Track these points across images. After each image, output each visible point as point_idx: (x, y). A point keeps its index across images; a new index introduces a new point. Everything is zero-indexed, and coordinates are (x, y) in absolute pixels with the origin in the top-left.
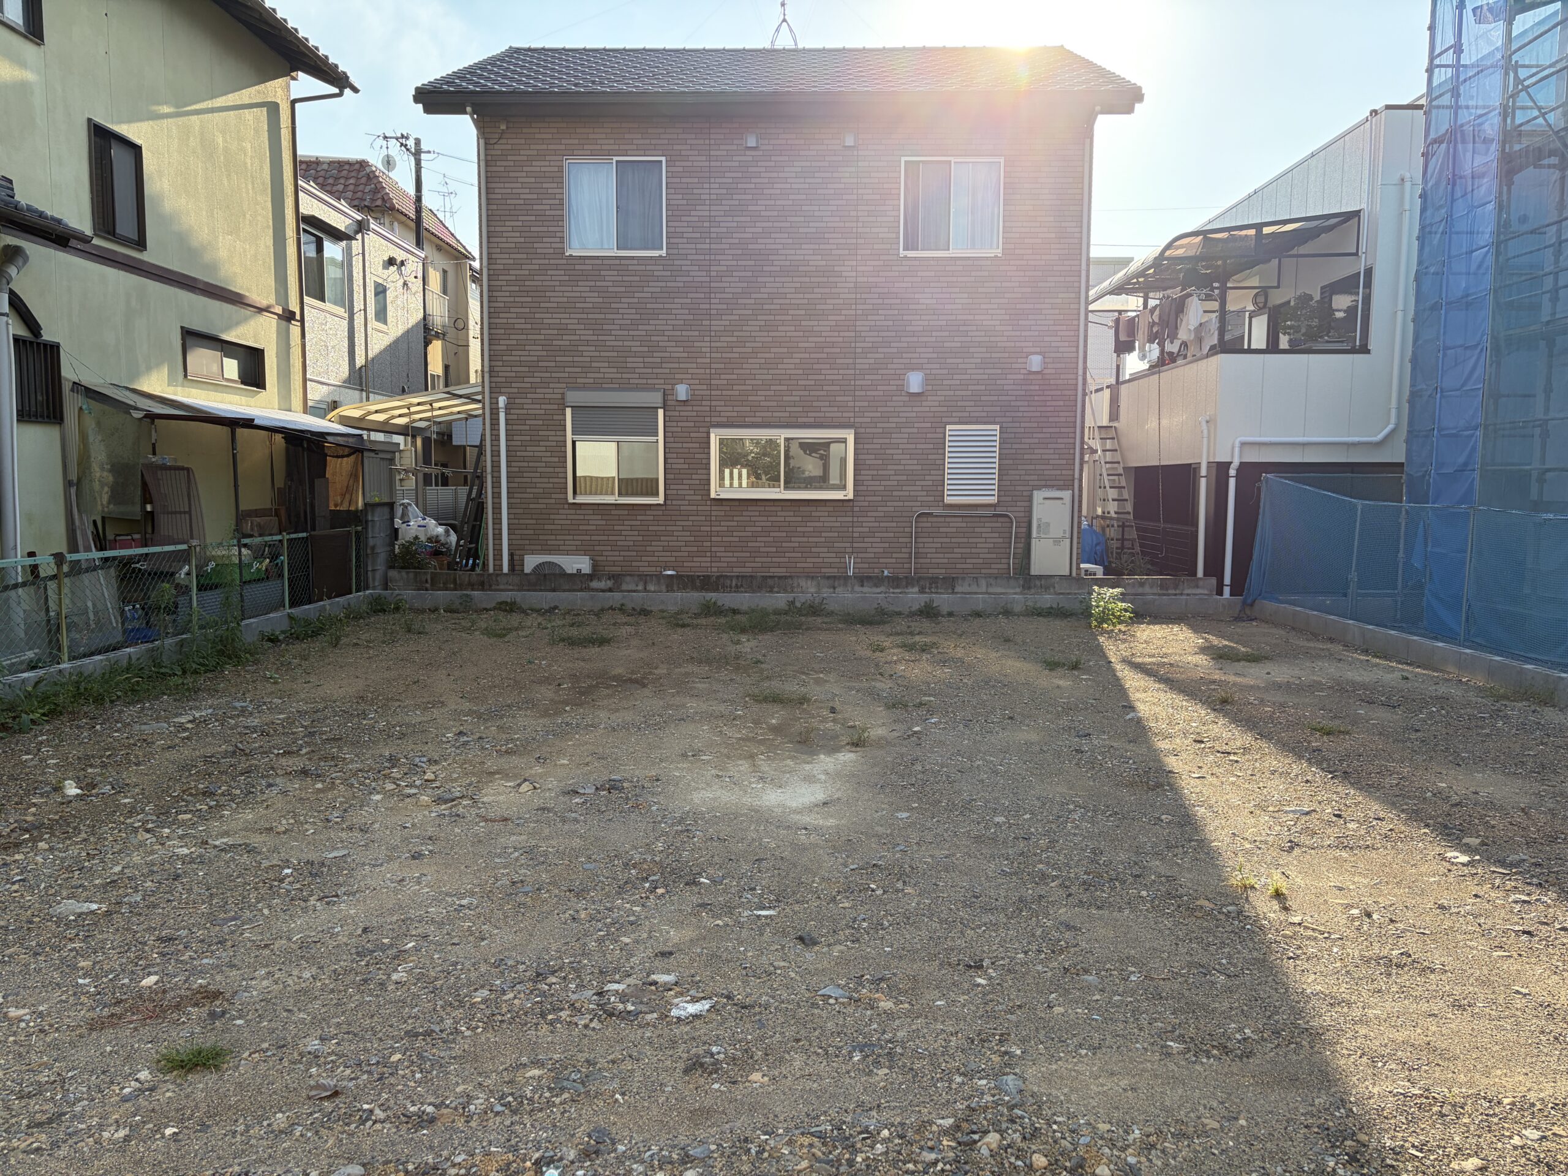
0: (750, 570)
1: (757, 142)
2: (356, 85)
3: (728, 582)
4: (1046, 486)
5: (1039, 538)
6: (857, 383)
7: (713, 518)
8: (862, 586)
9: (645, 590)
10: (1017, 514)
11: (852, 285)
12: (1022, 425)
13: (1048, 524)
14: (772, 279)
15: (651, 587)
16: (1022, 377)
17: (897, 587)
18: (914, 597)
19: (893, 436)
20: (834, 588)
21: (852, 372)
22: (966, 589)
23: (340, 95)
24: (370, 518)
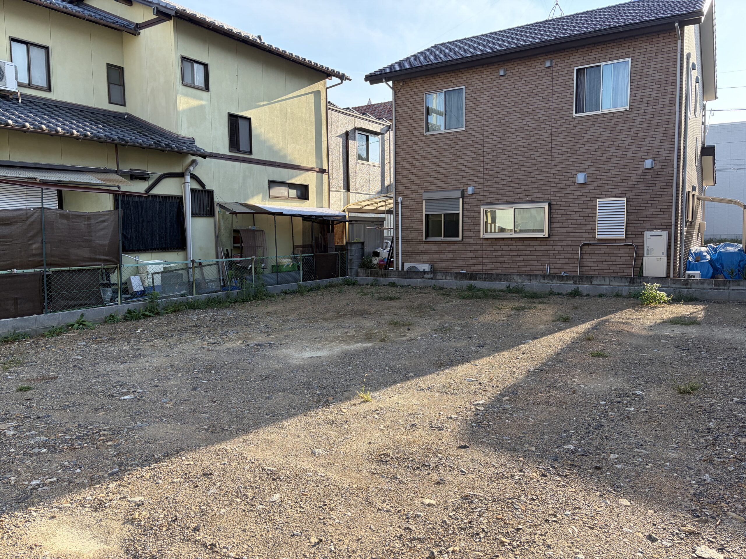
0: (500, 271)
1: (504, 72)
2: (350, 78)
3: (481, 276)
4: (656, 229)
5: (648, 257)
6: (552, 180)
7: (484, 247)
8: (544, 279)
9: (446, 279)
10: (637, 244)
11: (549, 133)
12: (641, 197)
13: (653, 250)
14: (511, 135)
15: (448, 278)
16: (641, 171)
17: (562, 280)
18: (570, 286)
19: (571, 205)
20: (531, 280)
21: (550, 175)
22: (598, 282)
23: (341, 83)
24: (349, 248)
